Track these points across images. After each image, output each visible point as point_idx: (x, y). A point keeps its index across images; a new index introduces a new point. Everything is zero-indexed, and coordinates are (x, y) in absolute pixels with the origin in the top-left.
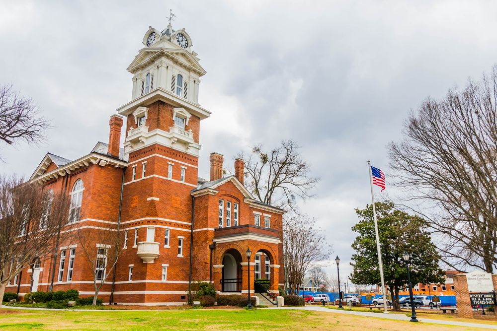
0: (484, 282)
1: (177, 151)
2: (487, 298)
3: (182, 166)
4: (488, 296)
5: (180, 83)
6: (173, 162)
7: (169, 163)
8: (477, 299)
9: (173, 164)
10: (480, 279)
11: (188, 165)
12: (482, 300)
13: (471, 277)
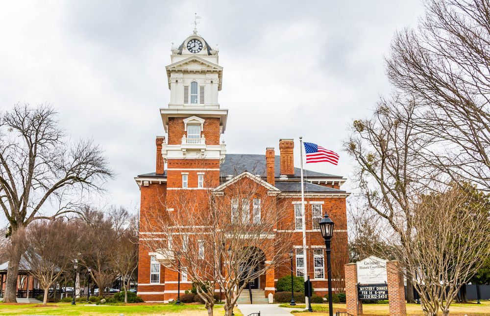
0: (378, 271)
1: (192, 160)
2: (380, 291)
3: (198, 173)
4: (381, 288)
5: (194, 91)
6: (187, 171)
7: (182, 173)
8: (368, 292)
9: (188, 173)
10: (373, 267)
11: (205, 169)
12: (373, 293)
13: (363, 266)
